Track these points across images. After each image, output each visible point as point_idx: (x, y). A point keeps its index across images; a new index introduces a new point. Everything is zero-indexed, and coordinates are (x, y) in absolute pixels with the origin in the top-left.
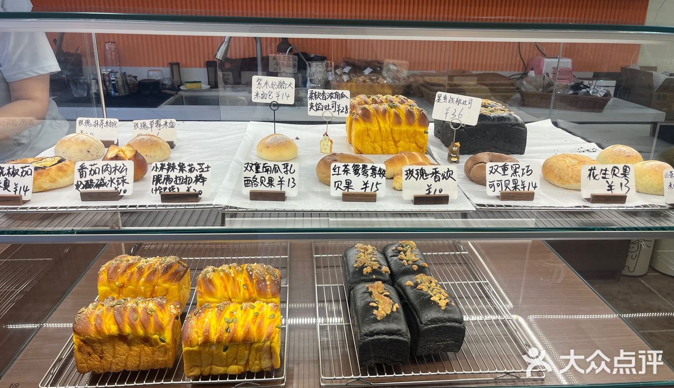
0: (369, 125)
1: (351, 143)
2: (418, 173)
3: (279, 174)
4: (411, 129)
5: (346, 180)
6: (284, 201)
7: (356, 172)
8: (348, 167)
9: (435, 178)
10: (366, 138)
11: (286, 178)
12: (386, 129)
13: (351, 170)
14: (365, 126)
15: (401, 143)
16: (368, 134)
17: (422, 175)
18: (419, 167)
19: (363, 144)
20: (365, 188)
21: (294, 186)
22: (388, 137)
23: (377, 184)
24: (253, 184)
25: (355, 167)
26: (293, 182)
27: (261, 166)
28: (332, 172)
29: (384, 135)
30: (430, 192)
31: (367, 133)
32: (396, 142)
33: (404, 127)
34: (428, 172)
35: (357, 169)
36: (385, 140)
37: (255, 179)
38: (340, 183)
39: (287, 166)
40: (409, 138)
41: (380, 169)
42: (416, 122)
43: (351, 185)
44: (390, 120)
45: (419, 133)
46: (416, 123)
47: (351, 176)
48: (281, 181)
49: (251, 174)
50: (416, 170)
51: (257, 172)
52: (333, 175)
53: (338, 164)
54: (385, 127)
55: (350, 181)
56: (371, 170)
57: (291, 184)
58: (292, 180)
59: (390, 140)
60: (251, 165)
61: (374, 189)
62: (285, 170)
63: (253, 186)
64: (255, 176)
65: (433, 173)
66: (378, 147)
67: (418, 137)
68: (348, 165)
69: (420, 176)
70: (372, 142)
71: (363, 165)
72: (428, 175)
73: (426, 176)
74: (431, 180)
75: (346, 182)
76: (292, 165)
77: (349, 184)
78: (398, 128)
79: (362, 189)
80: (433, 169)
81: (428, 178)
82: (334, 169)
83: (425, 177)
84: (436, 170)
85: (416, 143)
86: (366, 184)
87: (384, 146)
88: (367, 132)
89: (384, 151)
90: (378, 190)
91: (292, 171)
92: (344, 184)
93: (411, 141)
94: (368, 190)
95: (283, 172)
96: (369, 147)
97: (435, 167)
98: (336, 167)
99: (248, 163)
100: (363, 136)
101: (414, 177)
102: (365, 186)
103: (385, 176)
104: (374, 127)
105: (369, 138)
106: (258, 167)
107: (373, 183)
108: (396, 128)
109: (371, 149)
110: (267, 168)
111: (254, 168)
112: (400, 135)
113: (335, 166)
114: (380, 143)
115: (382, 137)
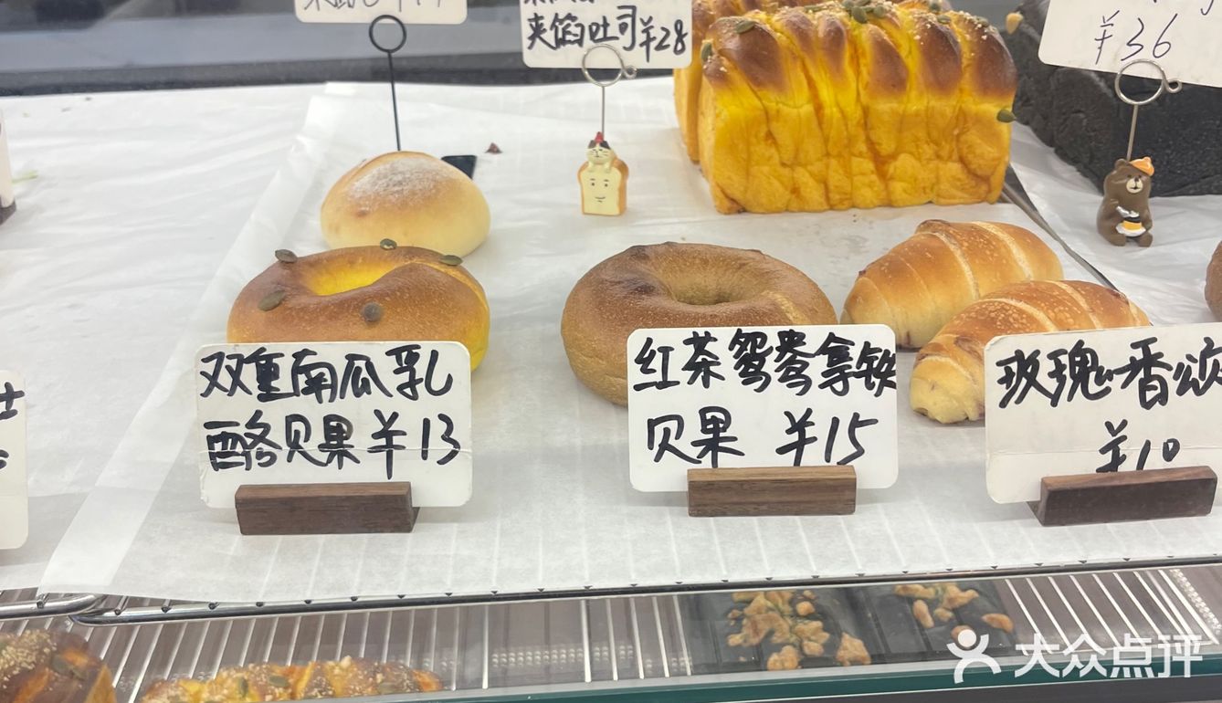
0: (771, 99)
1: (696, 162)
2: (1060, 367)
3: (375, 399)
4: (945, 106)
5: (703, 412)
6: (409, 530)
7: (751, 369)
8: (709, 347)
9: (1144, 387)
10: (761, 149)
11: (411, 415)
12: (842, 112)
13: (727, 362)
14: (756, 102)
15: (904, 164)
16: (770, 135)
17: (1080, 379)
18: (1068, 342)
19: (748, 174)
20: (799, 446)
21: (452, 455)
22: (851, 141)
23: (856, 422)
24: (253, 453)
25: (743, 348)
26: (446, 437)
27: (285, 365)
28: (635, 375)
29: (833, 133)
30: (1118, 460)
31: (764, 130)
32: (881, 162)
33: (917, 101)
34: (1107, 363)
35: (754, 356)
36: (839, 155)
37: (258, 432)
38: (673, 425)
39: (413, 358)
40: (937, 144)
41: (867, 351)
42: (967, 75)
43: (728, 433)
44: (858, 73)
45: (979, 120)
46: (967, 81)
47: (729, 390)
48: (387, 435)
49: (239, 408)
50: (1054, 356)
51: (268, 394)
52: (638, 388)
53: (662, 336)
54: (838, 105)
55: (720, 416)
56: (824, 359)
57: (439, 447)
58: (438, 428)
59: (860, 155)
60: (233, 363)
61: (843, 447)
62: (405, 377)
63: (255, 462)
64: (258, 414)
65: (1134, 366)
66: (811, 182)
67: (973, 137)
68: (708, 338)
69: (1069, 382)
70: (783, 165)
71: (781, 334)
72: (1110, 375)
73: (1099, 381)
74: (1122, 400)
75: (704, 422)
76: (434, 355)
77: (716, 431)
78: (895, 105)
79: (782, 451)
80: (1134, 346)
81: (1108, 390)
82: (644, 361)
83: (1093, 388)
84: (1146, 351)
85: (962, 160)
86: (799, 426)
87: (836, 177)
88: (765, 128)
89: (835, 197)
90: (860, 452)
91: (438, 383)
92: (694, 430)
93: (944, 153)
94: (813, 456)
95: (392, 389)
96: (776, 184)
97: (1141, 334)
98: (654, 347)
99: (219, 357)
100: (748, 144)
101: (1041, 389)
102: (795, 437)
103: (892, 385)
104: (795, 105)
105: (773, 150)
106: (267, 372)
107: (836, 422)
108: (885, 106)
109: (781, 194)
110: (314, 373)
111: (249, 374)
112: (900, 131)
113: (649, 341)
114: (817, 167)
115: (826, 140)
